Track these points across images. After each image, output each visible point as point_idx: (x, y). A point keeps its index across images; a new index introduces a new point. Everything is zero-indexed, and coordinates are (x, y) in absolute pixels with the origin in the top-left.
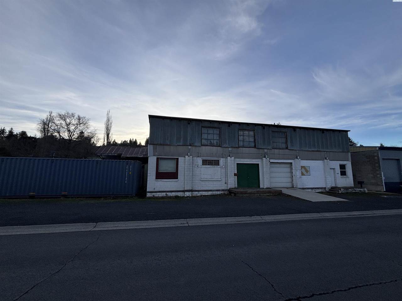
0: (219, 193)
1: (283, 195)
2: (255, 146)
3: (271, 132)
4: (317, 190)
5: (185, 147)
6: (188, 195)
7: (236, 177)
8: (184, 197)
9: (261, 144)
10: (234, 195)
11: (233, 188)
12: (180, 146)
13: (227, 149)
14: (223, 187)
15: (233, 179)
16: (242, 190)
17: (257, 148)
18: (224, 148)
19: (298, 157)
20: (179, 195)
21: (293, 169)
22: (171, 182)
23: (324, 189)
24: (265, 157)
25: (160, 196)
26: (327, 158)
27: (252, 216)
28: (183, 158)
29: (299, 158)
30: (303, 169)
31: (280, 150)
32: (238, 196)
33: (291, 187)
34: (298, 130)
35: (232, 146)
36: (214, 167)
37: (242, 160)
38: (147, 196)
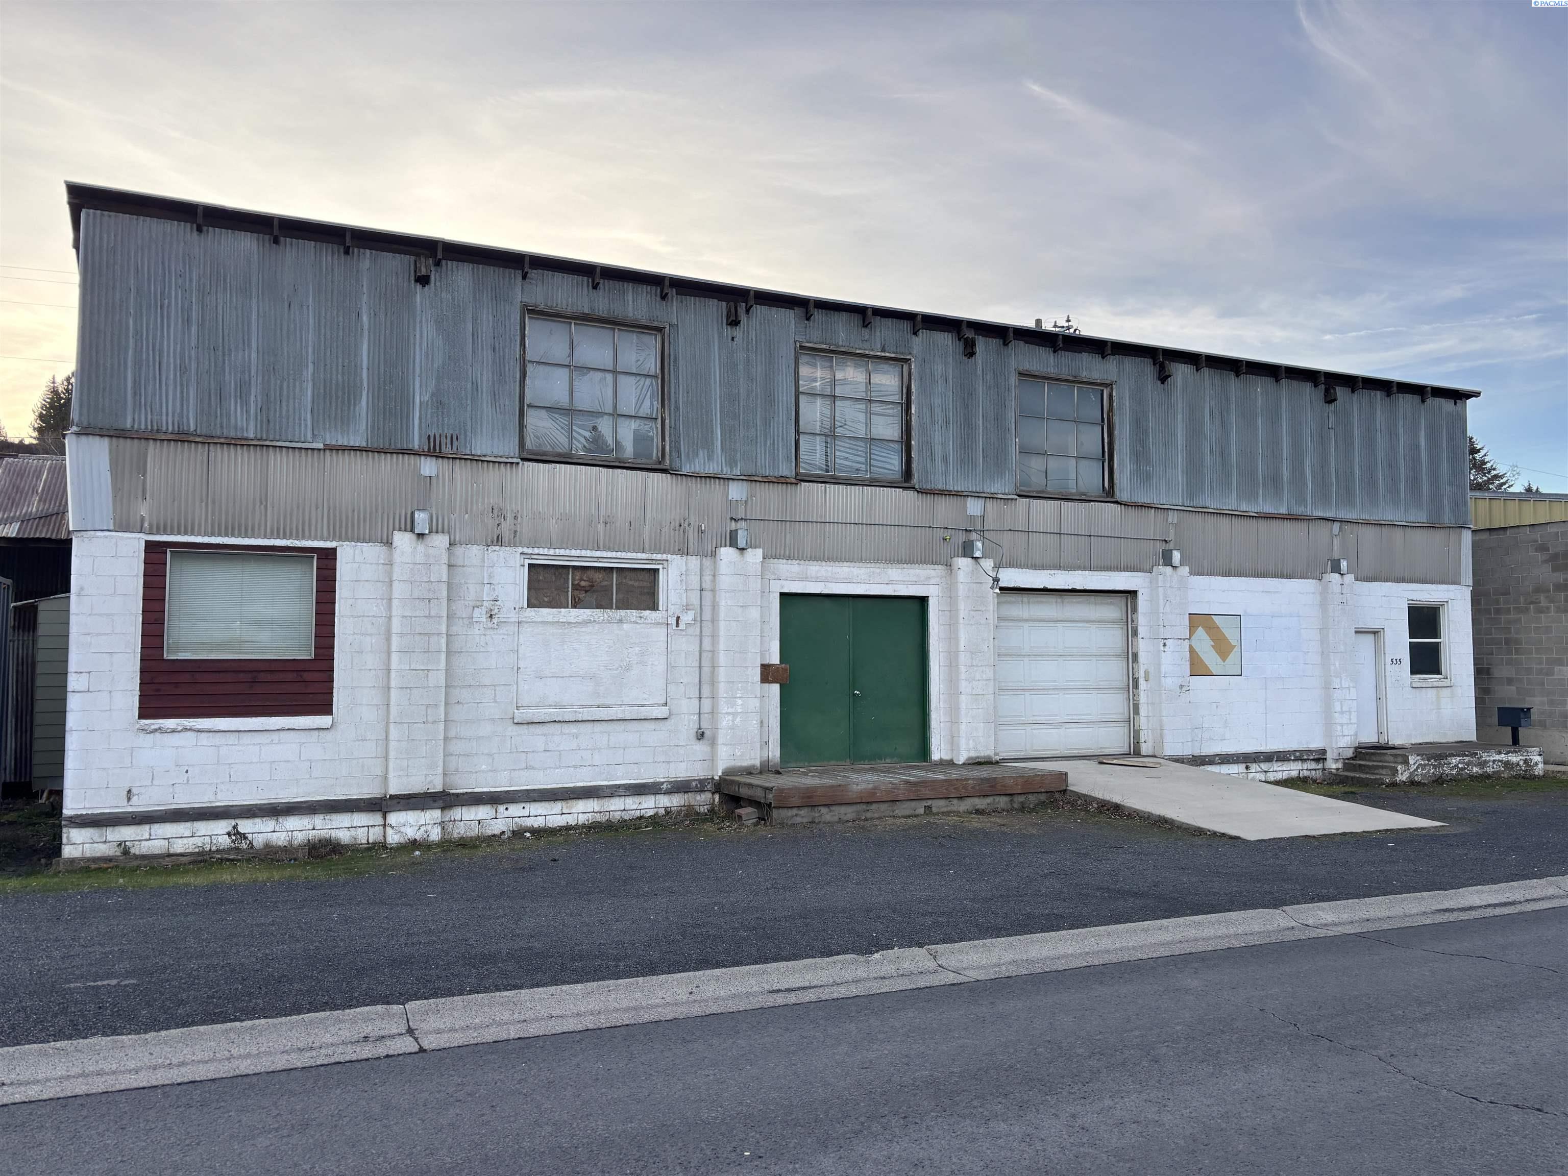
0: (649, 805)
1: (1073, 804)
2: (907, 474)
3: (1013, 379)
4: (1276, 766)
5: (386, 464)
6: (411, 833)
7: (775, 688)
8: (382, 846)
9: (945, 460)
10: (761, 819)
11: (749, 771)
12: (344, 460)
13: (716, 486)
14: (683, 765)
15: (754, 703)
16: (811, 781)
17: (921, 492)
18: (693, 484)
19: (1176, 556)
20: (344, 837)
21: (1142, 631)
22: (275, 736)
23: (1317, 760)
24: (967, 550)
25: (179, 847)
26: (1344, 564)
27: (871, 953)
28: (371, 552)
29: (1182, 564)
30: (1200, 632)
31: (1066, 505)
32: (783, 825)
33: (1126, 750)
34: (1181, 372)
35: (751, 471)
36: (620, 621)
37: (814, 569)
38: (68, 852)
